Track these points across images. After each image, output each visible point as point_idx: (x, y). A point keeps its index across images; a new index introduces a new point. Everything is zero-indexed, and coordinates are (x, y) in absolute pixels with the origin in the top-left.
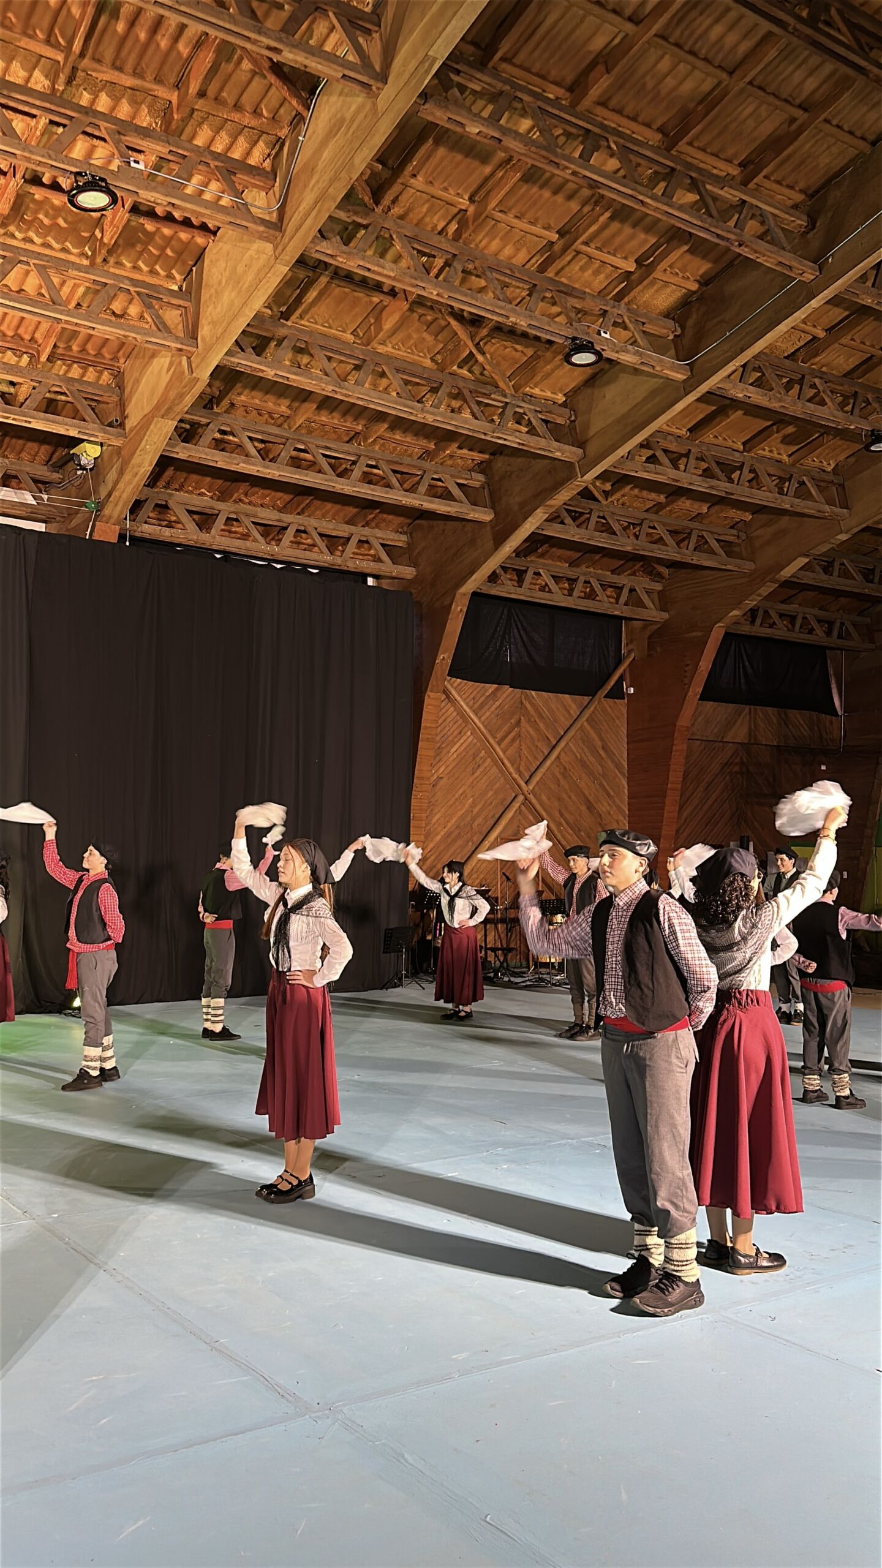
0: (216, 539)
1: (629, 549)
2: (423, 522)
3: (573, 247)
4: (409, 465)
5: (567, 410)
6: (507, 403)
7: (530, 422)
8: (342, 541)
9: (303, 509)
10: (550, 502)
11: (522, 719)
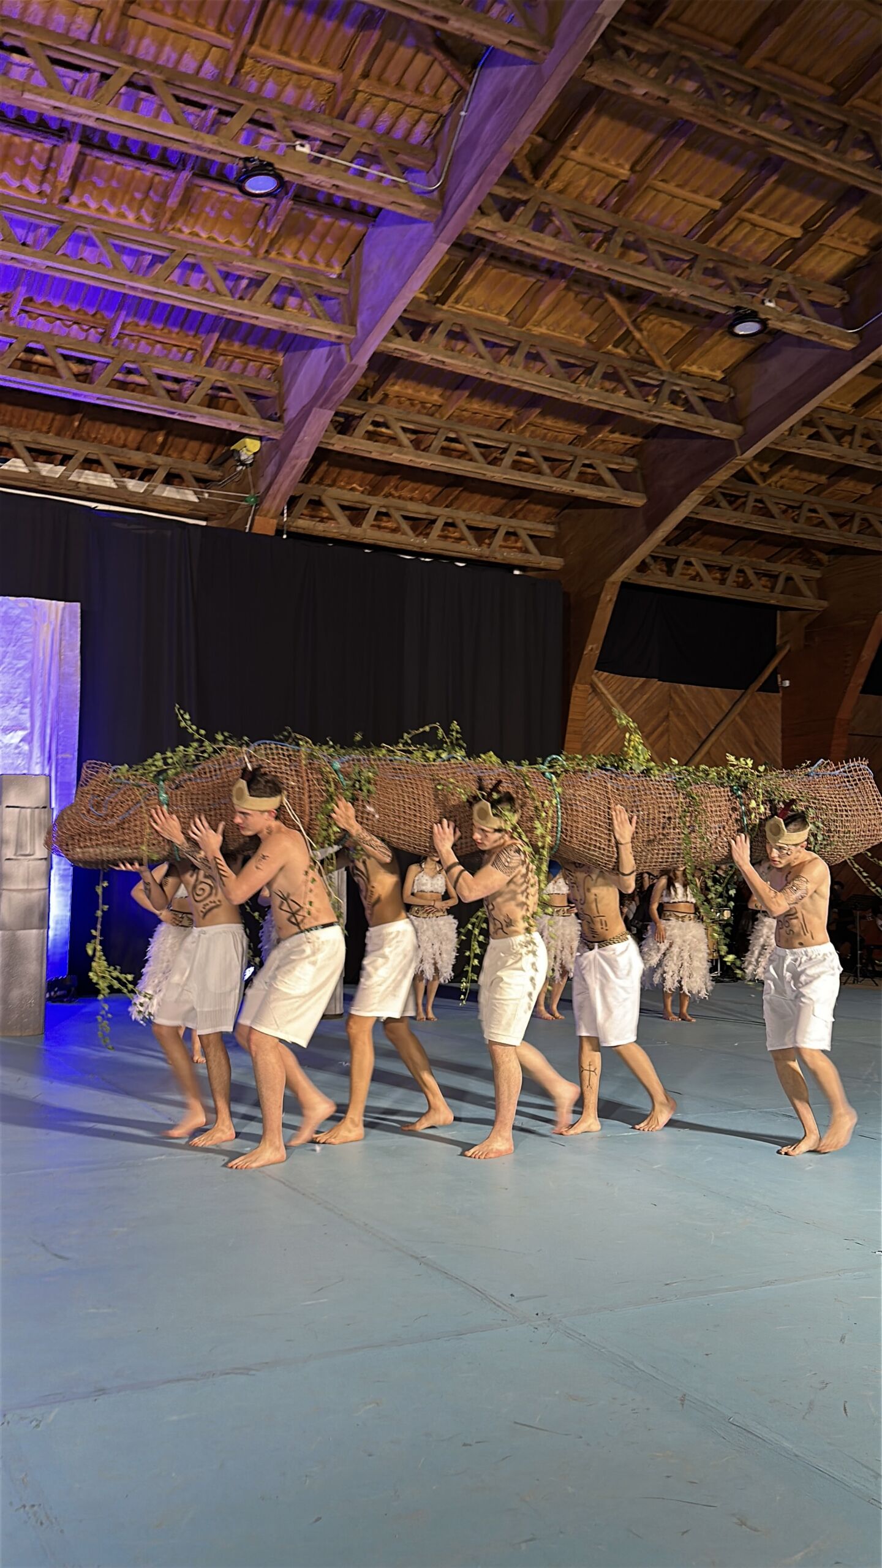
0: (366, 532)
1: (788, 532)
2: (573, 511)
3: (737, 215)
4: (560, 451)
5: (726, 387)
6: (663, 381)
7: (686, 400)
8: (490, 533)
9: (452, 501)
10: (707, 483)
11: (671, 712)
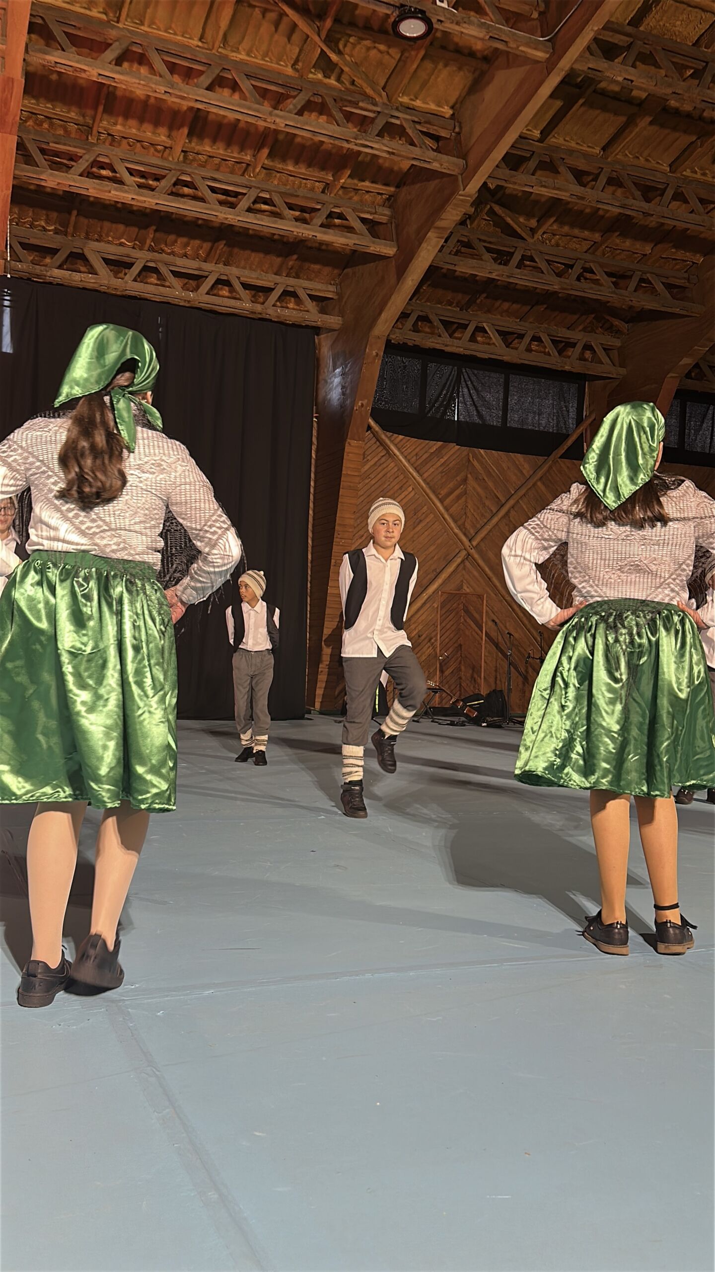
0: (128, 284)
2: (349, 270)
4: (305, 198)
5: (452, 122)
6: (379, 112)
7: (404, 132)
8: (265, 290)
10: (439, 224)
11: (469, 476)
